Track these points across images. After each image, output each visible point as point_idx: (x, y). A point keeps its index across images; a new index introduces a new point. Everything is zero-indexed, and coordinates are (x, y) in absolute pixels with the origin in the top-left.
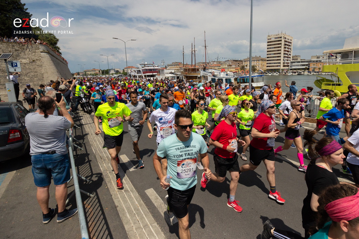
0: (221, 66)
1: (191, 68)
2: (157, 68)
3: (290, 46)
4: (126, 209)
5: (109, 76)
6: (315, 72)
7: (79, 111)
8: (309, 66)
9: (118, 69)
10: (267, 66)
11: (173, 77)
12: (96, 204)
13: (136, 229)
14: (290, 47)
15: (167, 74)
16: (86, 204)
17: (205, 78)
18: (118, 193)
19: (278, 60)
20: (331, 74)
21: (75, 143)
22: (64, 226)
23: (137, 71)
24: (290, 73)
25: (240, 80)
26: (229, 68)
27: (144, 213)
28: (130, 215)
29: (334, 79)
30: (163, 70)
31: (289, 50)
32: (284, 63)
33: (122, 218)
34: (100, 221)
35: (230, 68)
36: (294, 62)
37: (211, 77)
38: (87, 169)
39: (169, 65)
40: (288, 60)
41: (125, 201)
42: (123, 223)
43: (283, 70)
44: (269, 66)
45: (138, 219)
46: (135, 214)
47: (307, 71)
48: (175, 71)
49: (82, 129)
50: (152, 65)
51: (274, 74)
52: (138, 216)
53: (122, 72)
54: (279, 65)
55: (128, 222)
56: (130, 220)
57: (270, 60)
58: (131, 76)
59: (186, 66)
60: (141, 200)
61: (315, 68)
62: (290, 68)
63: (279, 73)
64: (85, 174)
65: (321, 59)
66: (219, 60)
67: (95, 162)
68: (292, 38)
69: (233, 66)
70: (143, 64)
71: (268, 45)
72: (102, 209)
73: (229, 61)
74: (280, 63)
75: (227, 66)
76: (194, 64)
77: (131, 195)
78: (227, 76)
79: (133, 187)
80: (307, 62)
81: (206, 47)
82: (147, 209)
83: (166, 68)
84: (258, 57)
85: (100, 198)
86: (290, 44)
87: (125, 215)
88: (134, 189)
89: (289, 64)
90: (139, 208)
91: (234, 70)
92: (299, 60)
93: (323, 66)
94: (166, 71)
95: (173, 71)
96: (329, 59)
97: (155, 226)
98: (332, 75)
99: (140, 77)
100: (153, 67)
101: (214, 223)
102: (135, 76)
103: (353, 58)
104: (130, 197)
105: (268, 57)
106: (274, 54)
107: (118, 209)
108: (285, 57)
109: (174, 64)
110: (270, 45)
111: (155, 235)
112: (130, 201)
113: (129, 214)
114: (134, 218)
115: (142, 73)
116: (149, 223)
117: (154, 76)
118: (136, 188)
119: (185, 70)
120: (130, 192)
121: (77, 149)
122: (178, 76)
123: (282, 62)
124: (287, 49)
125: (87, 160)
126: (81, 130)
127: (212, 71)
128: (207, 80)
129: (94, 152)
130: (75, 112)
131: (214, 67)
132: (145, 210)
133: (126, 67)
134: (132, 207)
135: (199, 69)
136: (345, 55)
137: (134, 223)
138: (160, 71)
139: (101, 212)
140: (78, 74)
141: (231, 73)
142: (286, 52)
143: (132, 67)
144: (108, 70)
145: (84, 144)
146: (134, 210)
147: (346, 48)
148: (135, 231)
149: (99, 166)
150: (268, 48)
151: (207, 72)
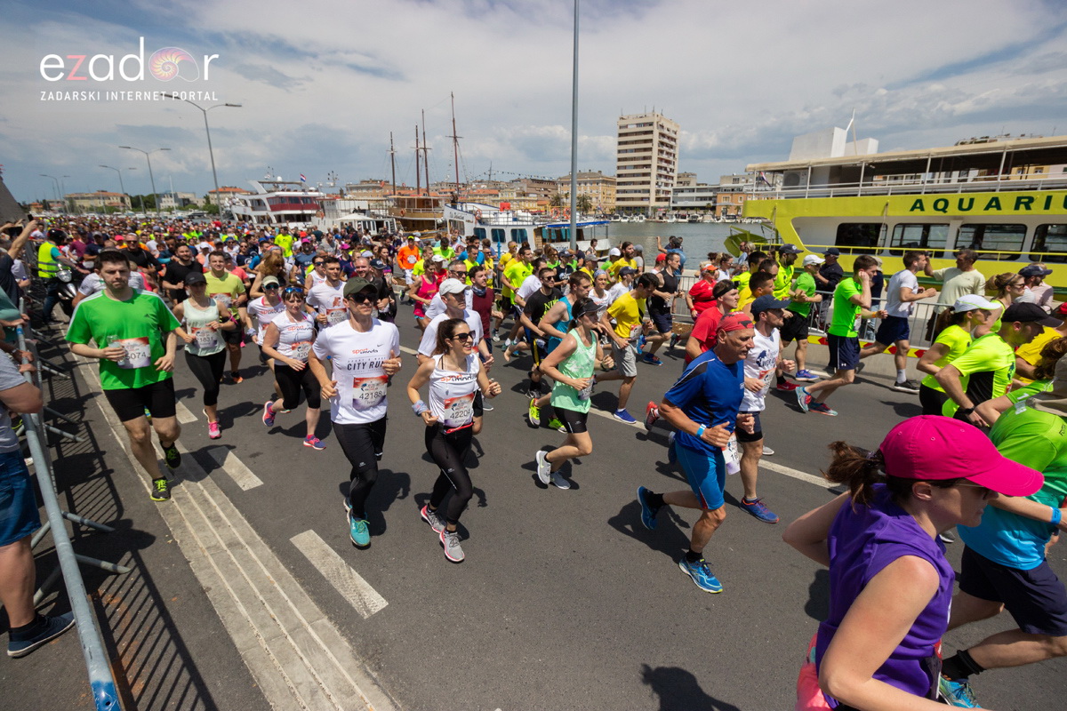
0: (500, 194)
1: (416, 197)
2: (316, 194)
3: (671, 147)
4: (236, 593)
5: (158, 215)
6: (729, 217)
7: (60, 326)
8: (715, 202)
9: (186, 193)
10: (618, 199)
11: (364, 222)
12: (137, 590)
13: (268, 640)
14: (672, 151)
15: (347, 214)
16: (104, 594)
17: (457, 226)
18: (206, 553)
19: (643, 183)
20: (763, 223)
21: (51, 422)
22: (35, 665)
23: (252, 201)
24: (672, 218)
25: (550, 234)
26: (521, 201)
27: (290, 597)
28: (247, 609)
29: (768, 234)
30: (333, 202)
31: (671, 158)
32: (658, 192)
33: (223, 617)
34: (156, 636)
35: (524, 201)
36: (682, 191)
37: (473, 226)
38: (103, 496)
39: (352, 189)
40: (666, 185)
41: (231, 573)
42: (229, 630)
43: (655, 209)
44: (623, 199)
45: (272, 613)
46: (264, 601)
47: (710, 212)
48: (371, 204)
49: (73, 378)
50: (300, 184)
51: (635, 219)
52: (272, 607)
53: (201, 203)
54: (646, 195)
55: (243, 626)
56: (250, 619)
57: (625, 183)
58: (233, 218)
59: (402, 192)
60: (281, 564)
61: (727, 207)
62: (672, 205)
63: (647, 217)
64: (95, 510)
65: (742, 185)
66: (493, 178)
67: (129, 472)
68: (678, 126)
69: (533, 196)
70: (269, 183)
71: (620, 143)
72: (159, 603)
73: (520, 181)
74: (648, 191)
75: (515, 194)
76: (423, 185)
77: (248, 556)
78: (515, 223)
79: (254, 532)
80: (711, 190)
81: (456, 141)
82: (298, 585)
83: (342, 194)
84: (594, 174)
85: (151, 573)
86: (672, 143)
87: (233, 609)
88: (259, 538)
89: (670, 195)
90: (276, 585)
91: (534, 206)
92: (693, 185)
93: (745, 203)
94: (341, 204)
95: (364, 206)
96: (758, 184)
97: (324, 626)
98: (766, 225)
99: (262, 219)
100: (303, 191)
101: (481, 597)
102: (247, 218)
103: (808, 186)
104: (246, 561)
105: (619, 176)
106: (636, 167)
107: (210, 595)
108: (660, 176)
109: (365, 185)
110: (626, 143)
111: (325, 647)
112: (247, 570)
113: (245, 606)
114: (262, 613)
115: (268, 208)
116: (304, 621)
117: (307, 218)
118: (264, 535)
119: (400, 203)
120: (247, 546)
121: (62, 441)
122: (378, 219)
123: (653, 187)
124: (665, 156)
125: (100, 470)
126: (71, 383)
127: (476, 209)
128: (462, 231)
129: (123, 447)
130: (45, 329)
131: (480, 196)
132: (293, 588)
133: (214, 189)
134: (252, 585)
135: (437, 200)
136: (792, 177)
137: (262, 627)
138: (325, 203)
139: (156, 612)
140: (46, 206)
141: (525, 214)
142: (664, 164)
143: (235, 191)
144: (152, 196)
145: (87, 424)
146: (258, 594)
147: (796, 159)
148: (265, 646)
149: (143, 485)
150: (619, 152)
151: (462, 210)
